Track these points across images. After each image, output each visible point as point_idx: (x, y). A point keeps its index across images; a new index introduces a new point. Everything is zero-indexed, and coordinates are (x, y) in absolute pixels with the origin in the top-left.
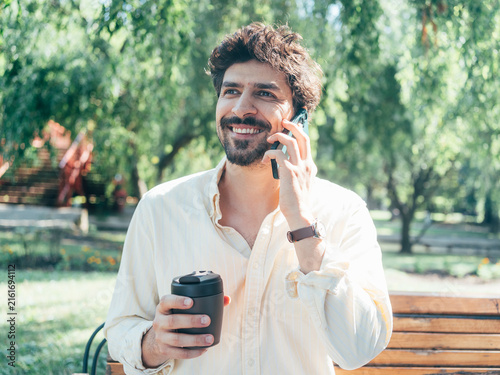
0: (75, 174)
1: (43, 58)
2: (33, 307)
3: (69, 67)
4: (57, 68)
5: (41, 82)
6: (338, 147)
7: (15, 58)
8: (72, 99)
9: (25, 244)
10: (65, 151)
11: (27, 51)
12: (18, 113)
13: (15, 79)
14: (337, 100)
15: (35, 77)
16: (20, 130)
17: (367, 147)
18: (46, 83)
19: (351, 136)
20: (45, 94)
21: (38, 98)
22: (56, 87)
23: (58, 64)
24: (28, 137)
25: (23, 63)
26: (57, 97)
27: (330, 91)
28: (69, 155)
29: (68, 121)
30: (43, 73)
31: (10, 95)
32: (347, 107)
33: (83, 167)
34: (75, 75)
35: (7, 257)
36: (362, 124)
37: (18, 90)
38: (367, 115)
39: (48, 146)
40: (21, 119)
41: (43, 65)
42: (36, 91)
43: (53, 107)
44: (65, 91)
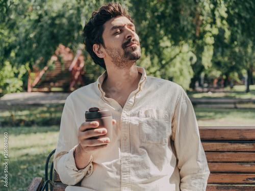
1: (53, 12)
2: (52, 145)
3: (67, 15)
4: (61, 16)
5: (53, 25)
7: (40, 12)
8: (70, 32)
10: (71, 61)
11: (46, 8)
12: (42, 42)
13: (40, 24)
14: (222, 18)
15: (49, 22)
16: (44, 51)
18: (56, 24)
19: (233, 39)
20: (55, 31)
21: (52, 34)
22: (61, 26)
23: (61, 13)
24: (48, 55)
25: (44, 14)
26: (62, 32)
27: (216, 13)
28: (74, 64)
29: (70, 45)
30: (53, 19)
31: (38, 33)
32: (230, 21)
33: (82, 70)
34: (70, 19)
35: (40, 120)
36: (239, 31)
37: (41, 30)
39: (60, 59)
40: (43, 45)
41: (54, 15)
42: (51, 29)
43: (60, 38)
44: (66, 27)
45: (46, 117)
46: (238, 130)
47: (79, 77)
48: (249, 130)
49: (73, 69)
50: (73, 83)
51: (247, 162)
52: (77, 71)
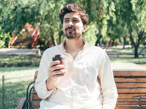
0: (36, 39)
1: (23, 5)
2: (23, 77)
3: (31, 7)
4: (27, 7)
5: (23, 12)
6: (114, 26)
7: (16, 5)
8: (32, 16)
9: (22, 60)
10: (32, 32)
11: (19, 3)
12: (17, 21)
13: (16, 11)
14: (112, 11)
15: (21, 10)
16: (18, 26)
17: (123, 25)
18: (25, 12)
19: (118, 22)
20: (24, 15)
21: (23, 17)
22: (27, 13)
23: (28, 6)
24: (21, 28)
25: (18, 6)
26: (28, 16)
27: (110, 9)
28: (34, 33)
29: (32, 23)
30: (23, 9)
31: (15, 16)
32: (116, 13)
34: (33, 9)
35: (16, 63)
36: (121, 18)
37: (17, 15)
38: (122, 15)
39: (27, 31)
40: (18, 23)
41: (24, 7)
42: (22, 15)
43: (27, 19)
44: (31, 14)
45: (19, 62)
46: (128, 71)
47: (36, 40)
48: (134, 71)
49: (33, 36)
50: (33, 44)
51: (133, 88)
52: (35, 37)
